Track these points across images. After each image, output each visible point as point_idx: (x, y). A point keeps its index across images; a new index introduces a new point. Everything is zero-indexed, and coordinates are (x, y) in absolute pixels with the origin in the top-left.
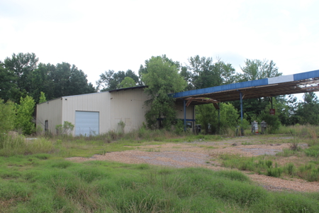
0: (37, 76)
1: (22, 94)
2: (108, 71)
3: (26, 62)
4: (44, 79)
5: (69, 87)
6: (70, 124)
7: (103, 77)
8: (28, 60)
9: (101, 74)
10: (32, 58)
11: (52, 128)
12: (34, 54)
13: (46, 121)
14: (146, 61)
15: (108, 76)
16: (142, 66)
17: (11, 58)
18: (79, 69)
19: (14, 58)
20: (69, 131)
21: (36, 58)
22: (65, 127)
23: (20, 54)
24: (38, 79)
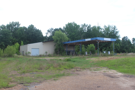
0: (20, 32)
1: (14, 40)
2: (51, 28)
3: (15, 26)
4: (22, 34)
5: (33, 37)
6: (29, 52)
7: (49, 31)
8: (16, 25)
9: (48, 30)
10: (18, 24)
11: (24, 54)
12: (18, 22)
13: (23, 51)
14: (66, 25)
15: (51, 30)
16: (64, 27)
17: (9, 24)
18: (37, 29)
19: (10, 24)
20: (29, 54)
21: (19, 24)
22: (28, 53)
23: (13, 22)
24: (20, 34)
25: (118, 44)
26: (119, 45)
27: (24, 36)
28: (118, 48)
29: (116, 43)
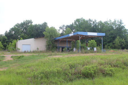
4: (32, 31)
7: (61, 28)
8: (29, 23)
12: (31, 20)
19: (24, 22)
21: (32, 22)
23: (26, 20)
24: (30, 31)
25: (123, 39)
26: (124, 41)
27: (33, 33)
28: (124, 44)
29: (121, 39)
